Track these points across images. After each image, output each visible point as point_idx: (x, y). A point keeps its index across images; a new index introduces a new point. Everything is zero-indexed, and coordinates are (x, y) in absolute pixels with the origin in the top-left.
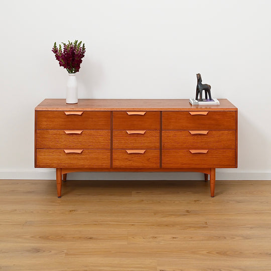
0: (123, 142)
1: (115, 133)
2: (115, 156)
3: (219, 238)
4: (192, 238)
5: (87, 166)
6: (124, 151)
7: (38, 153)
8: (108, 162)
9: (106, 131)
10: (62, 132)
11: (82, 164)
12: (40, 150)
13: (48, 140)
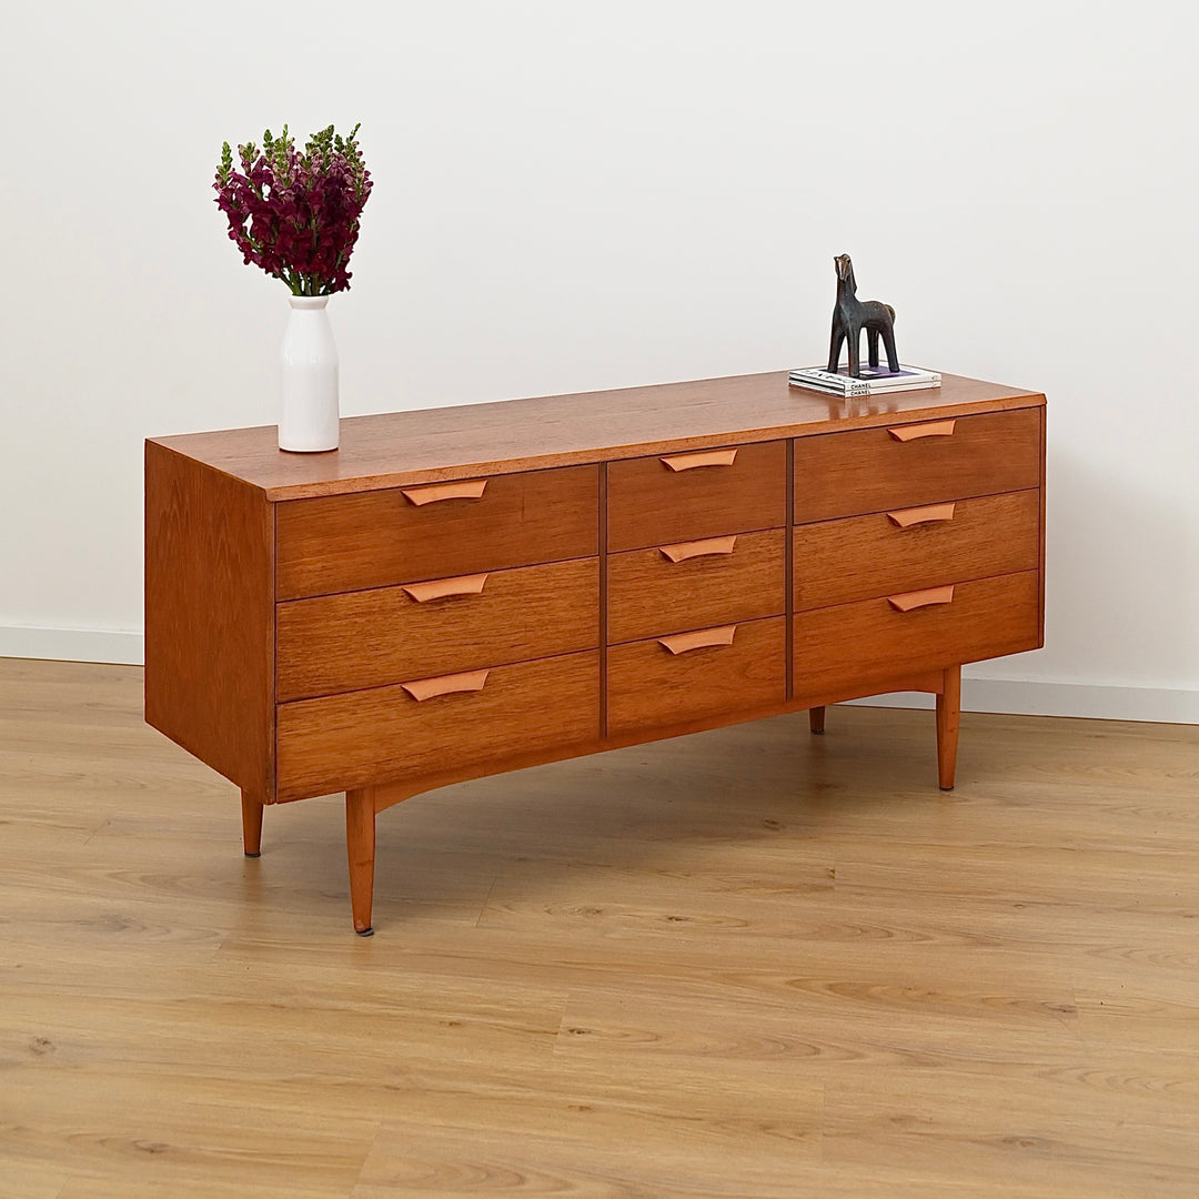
0: (648, 603)
1: (617, 565)
2: (615, 677)
3: (862, 932)
4: (746, 924)
5: (504, 749)
6: (651, 645)
7: (283, 725)
8: (590, 711)
9: (579, 563)
10: (392, 597)
11: (484, 741)
12: (294, 705)
13: (329, 650)
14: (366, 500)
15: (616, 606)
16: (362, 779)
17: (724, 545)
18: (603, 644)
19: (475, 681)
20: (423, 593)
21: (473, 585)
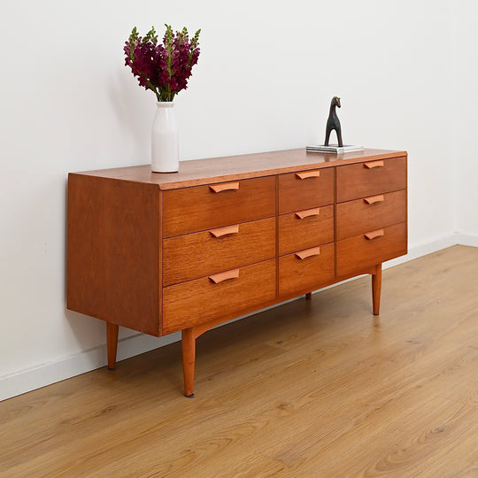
0: (292, 237)
1: (282, 220)
2: (282, 271)
5: (244, 305)
6: (293, 256)
7: (165, 297)
8: (272, 286)
9: (269, 220)
10: (205, 235)
11: (237, 301)
12: (168, 288)
13: (182, 262)
14: (196, 190)
15: (281, 239)
16: (194, 322)
17: (316, 212)
18: (277, 257)
19: (235, 274)
20: (218, 233)
21: (234, 229)
